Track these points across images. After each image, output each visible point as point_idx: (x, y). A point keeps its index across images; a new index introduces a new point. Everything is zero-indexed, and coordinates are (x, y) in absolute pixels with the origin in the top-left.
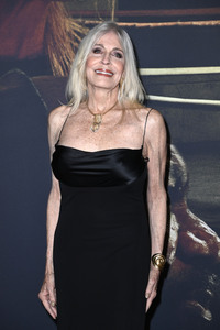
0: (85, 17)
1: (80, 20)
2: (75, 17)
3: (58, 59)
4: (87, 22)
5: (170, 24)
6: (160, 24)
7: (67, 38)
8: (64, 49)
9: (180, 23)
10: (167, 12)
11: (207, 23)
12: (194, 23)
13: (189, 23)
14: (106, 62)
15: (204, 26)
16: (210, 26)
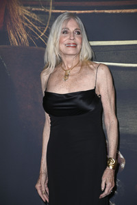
0: (32, 6)
1: (29, 8)
2: (25, 5)
3: (14, 34)
4: (33, 9)
5: (90, 11)
6: (83, 12)
7: (20, 20)
8: (18, 27)
9: (96, 11)
10: (87, 4)
11: (114, 11)
12: (106, 11)
13: (102, 11)
14: (72, 38)
15: (112, 14)
16: (116, 14)
